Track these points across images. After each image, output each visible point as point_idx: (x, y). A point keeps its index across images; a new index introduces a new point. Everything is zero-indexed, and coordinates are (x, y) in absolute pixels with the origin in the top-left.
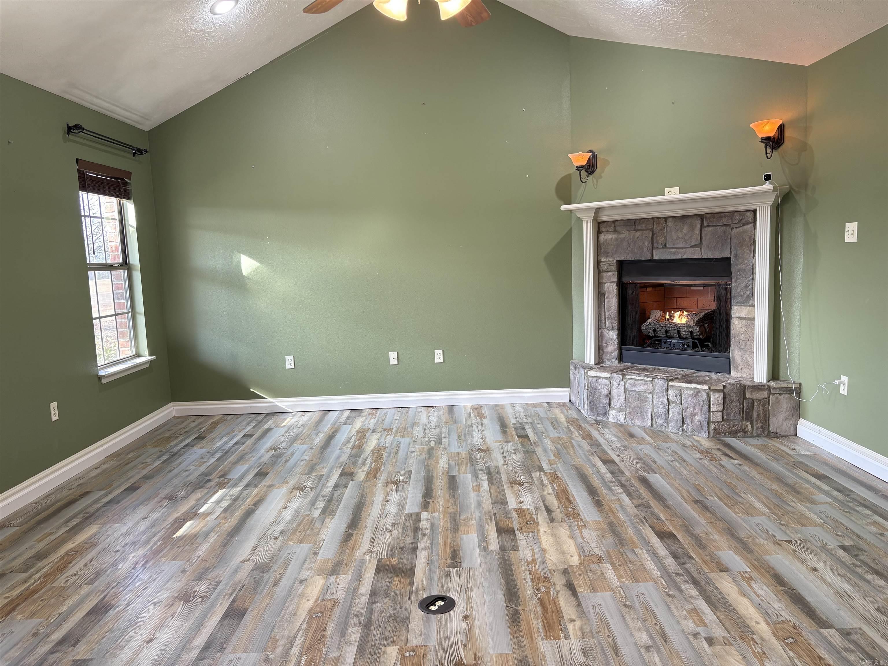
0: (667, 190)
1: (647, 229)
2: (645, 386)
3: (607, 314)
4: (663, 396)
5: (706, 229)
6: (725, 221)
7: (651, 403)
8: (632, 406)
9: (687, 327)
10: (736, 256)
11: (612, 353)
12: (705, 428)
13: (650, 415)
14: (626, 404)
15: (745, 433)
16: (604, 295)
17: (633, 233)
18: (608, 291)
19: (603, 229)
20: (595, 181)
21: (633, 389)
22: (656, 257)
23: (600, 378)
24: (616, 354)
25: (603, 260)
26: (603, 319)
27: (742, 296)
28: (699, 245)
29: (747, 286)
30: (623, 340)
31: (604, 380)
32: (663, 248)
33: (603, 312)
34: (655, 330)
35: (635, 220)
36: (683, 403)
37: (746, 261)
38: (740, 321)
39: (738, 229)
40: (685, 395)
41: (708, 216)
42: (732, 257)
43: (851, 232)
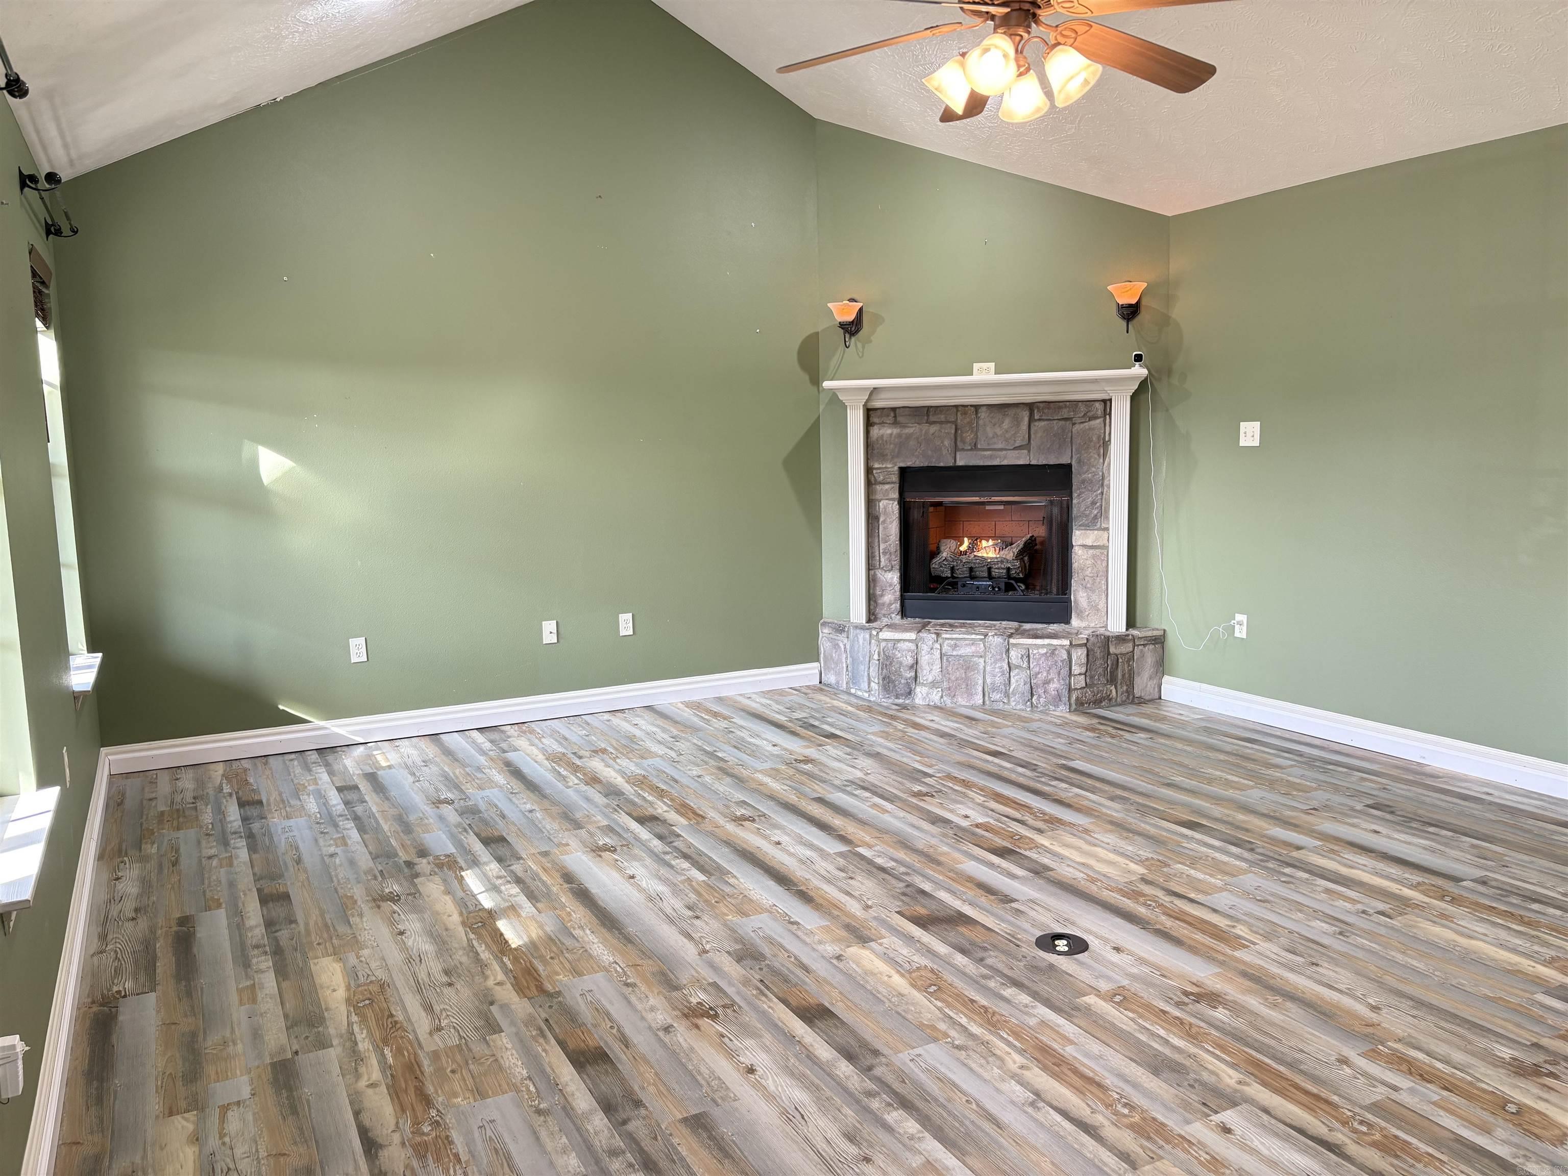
0: (976, 366)
1: (948, 422)
2: (973, 648)
3: (882, 546)
4: (1001, 660)
5: (1037, 424)
6: (1065, 413)
7: (982, 671)
8: (953, 678)
9: (1002, 562)
10: (1079, 461)
11: (891, 604)
12: (1065, 699)
13: (980, 689)
14: (944, 676)
15: (1110, 700)
16: (877, 518)
17: (925, 427)
18: (885, 513)
19: (875, 419)
20: (859, 345)
21: (955, 653)
22: (960, 463)
23: (899, 641)
24: (898, 605)
25: (876, 466)
26: (877, 553)
27: (1087, 516)
28: (1027, 446)
29: (1094, 503)
30: (906, 585)
31: (907, 643)
32: (971, 449)
33: (876, 544)
34: (953, 569)
35: (929, 408)
36: (1032, 666)
37: (1094, 469)
38: (1085, 551)
39: (1082, 426)
40: (1034, 655)
41: (1041, 405)
42: (1073, 463)
43: (1249, 434)
